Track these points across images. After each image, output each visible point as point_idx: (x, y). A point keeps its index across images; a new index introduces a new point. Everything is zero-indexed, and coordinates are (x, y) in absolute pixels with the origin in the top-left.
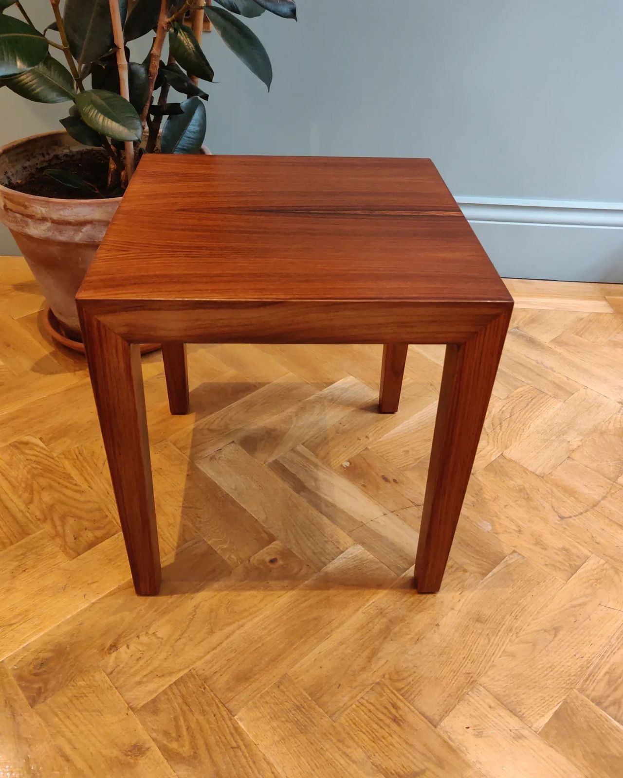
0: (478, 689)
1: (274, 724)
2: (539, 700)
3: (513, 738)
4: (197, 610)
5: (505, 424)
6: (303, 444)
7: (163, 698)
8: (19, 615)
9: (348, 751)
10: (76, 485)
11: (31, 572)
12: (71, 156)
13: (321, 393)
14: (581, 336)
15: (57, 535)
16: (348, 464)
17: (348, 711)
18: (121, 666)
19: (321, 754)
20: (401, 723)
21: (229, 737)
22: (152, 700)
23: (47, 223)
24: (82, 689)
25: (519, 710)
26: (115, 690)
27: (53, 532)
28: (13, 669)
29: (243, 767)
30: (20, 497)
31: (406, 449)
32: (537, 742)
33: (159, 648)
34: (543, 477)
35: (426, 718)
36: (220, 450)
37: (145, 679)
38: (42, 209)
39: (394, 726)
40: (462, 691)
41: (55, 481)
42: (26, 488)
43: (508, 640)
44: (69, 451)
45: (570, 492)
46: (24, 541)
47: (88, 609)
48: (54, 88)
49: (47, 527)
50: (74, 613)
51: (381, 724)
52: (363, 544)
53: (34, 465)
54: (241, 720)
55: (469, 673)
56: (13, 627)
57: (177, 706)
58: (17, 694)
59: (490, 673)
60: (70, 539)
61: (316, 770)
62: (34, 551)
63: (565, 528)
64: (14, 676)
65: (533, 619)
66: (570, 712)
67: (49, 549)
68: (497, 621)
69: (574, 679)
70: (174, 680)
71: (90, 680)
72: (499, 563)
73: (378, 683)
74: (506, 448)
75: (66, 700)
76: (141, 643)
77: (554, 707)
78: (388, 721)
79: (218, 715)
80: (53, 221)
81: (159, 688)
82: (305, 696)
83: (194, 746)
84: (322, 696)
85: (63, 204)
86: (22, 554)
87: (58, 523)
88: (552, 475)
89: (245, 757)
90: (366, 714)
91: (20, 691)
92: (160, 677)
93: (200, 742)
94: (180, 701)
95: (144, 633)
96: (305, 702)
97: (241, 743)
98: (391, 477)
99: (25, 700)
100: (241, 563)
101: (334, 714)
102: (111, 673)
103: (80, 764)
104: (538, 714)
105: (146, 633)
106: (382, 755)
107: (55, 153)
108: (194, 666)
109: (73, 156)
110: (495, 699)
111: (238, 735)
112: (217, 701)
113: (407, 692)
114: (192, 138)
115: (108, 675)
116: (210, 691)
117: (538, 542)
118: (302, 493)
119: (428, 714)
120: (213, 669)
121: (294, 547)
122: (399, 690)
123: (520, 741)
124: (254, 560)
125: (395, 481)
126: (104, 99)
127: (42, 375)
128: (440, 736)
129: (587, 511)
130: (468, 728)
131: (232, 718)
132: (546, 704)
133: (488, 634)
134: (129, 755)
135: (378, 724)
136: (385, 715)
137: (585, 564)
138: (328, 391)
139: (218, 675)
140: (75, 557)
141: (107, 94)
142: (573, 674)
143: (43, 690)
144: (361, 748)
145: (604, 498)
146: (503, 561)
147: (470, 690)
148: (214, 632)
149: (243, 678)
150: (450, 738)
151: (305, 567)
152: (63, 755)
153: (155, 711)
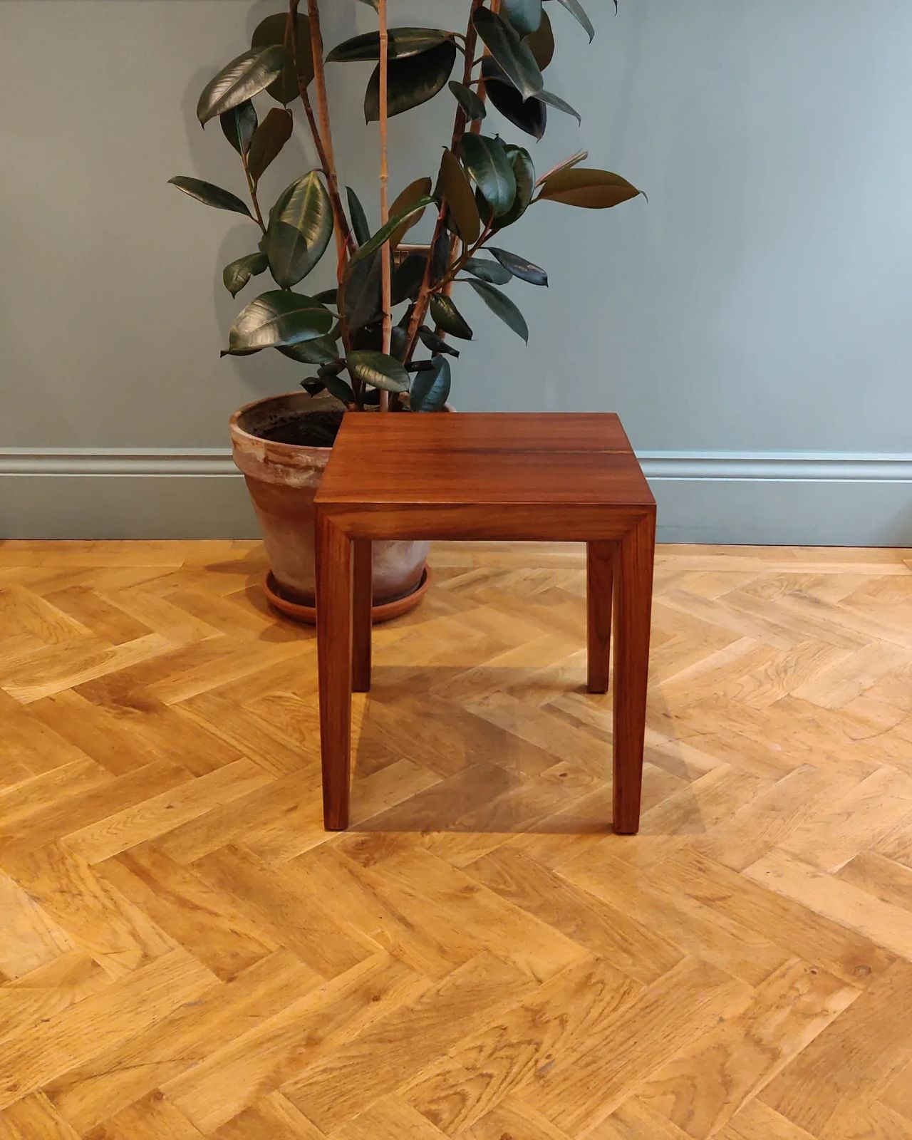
0: (775, 851)
1: (590, 874)
2: (833, 856)
3: (810, 877)
5: (790, 672)
7: (483, 861)
9: (661, 887)
14: (874, 596)
17: (656, 866)
18: (435, 842)
20: (705, 871)
21: (551, 881)
24: (406, 857)
25: (814, 861)
26: (437, 857)
29: (567, 897)
31: (686, 692)
32: (831, 879)
34: (833, 711)
35: (728, 868)
36: (487, 697)
37: (462, 851)
38: (306, 458)
39: (700, 873)
40: (761, 853)
42: (294, 730)
43: (803, 821)
45: (863, 722)
46: (309, 767)
47: (392, 810)
50: (380, 812)
51: (689, 872)
53: (295, 713)
54: (558, 872)
55: (767, 842)
57: (497, 865)
58: (348, 861)
59: (786, 841)
64: (340, 850)
65: (827, 808)
68: (792, 809)
70: (489, 851)
71: (411, 852)
72: (792, 772)
73: (681, 850)
74: (793, 689)
75: (394, 863)
77: (848, 860)
78: (694, 870)
79: (537, 870)
80: (316, 469)
81: (477, 855)
83: (521, 887)
88: (842, 709)
89: (568, 891)
90: (673, 867)
91: (351, 860)
93: (526, 885)
94: (499, 862)
97: (562, 884)
99: (358, 864)
100: (531, 778)
101: (643, 867)
102: (429, 847)
104: (833, 864)
106: (691, 888)
107: (281, 416)
108: (505, 843)
110: (792, 857)
111: (559, 880)
112: (533, 862)
113: (710, 854)
114: (438, 394)
116: (525, 857)
117: (830, 757)
118: (580, 727)
119: (730, 866)
121: (582, 765)
122: (701, 853)
124: (544, 775)
125: (676, 717)
126: (371, 358)
128: (742, 877)
129: (880, 734)
130: (768, 872)
131: (550, 871)
132: (839, 858)
133: (783, 817)
134: (463, 892)
135: (685, 872)
136: (692, 867)
137: (878, 771)
142: (865, 841)
143: (371, 858)
144: (673, 886)
145: (898, 724)
146: (795, 770)
147: (769, 852)
150: (751, 878)
151: (595, 778)
152: (406, 893)
153: (478, 869)
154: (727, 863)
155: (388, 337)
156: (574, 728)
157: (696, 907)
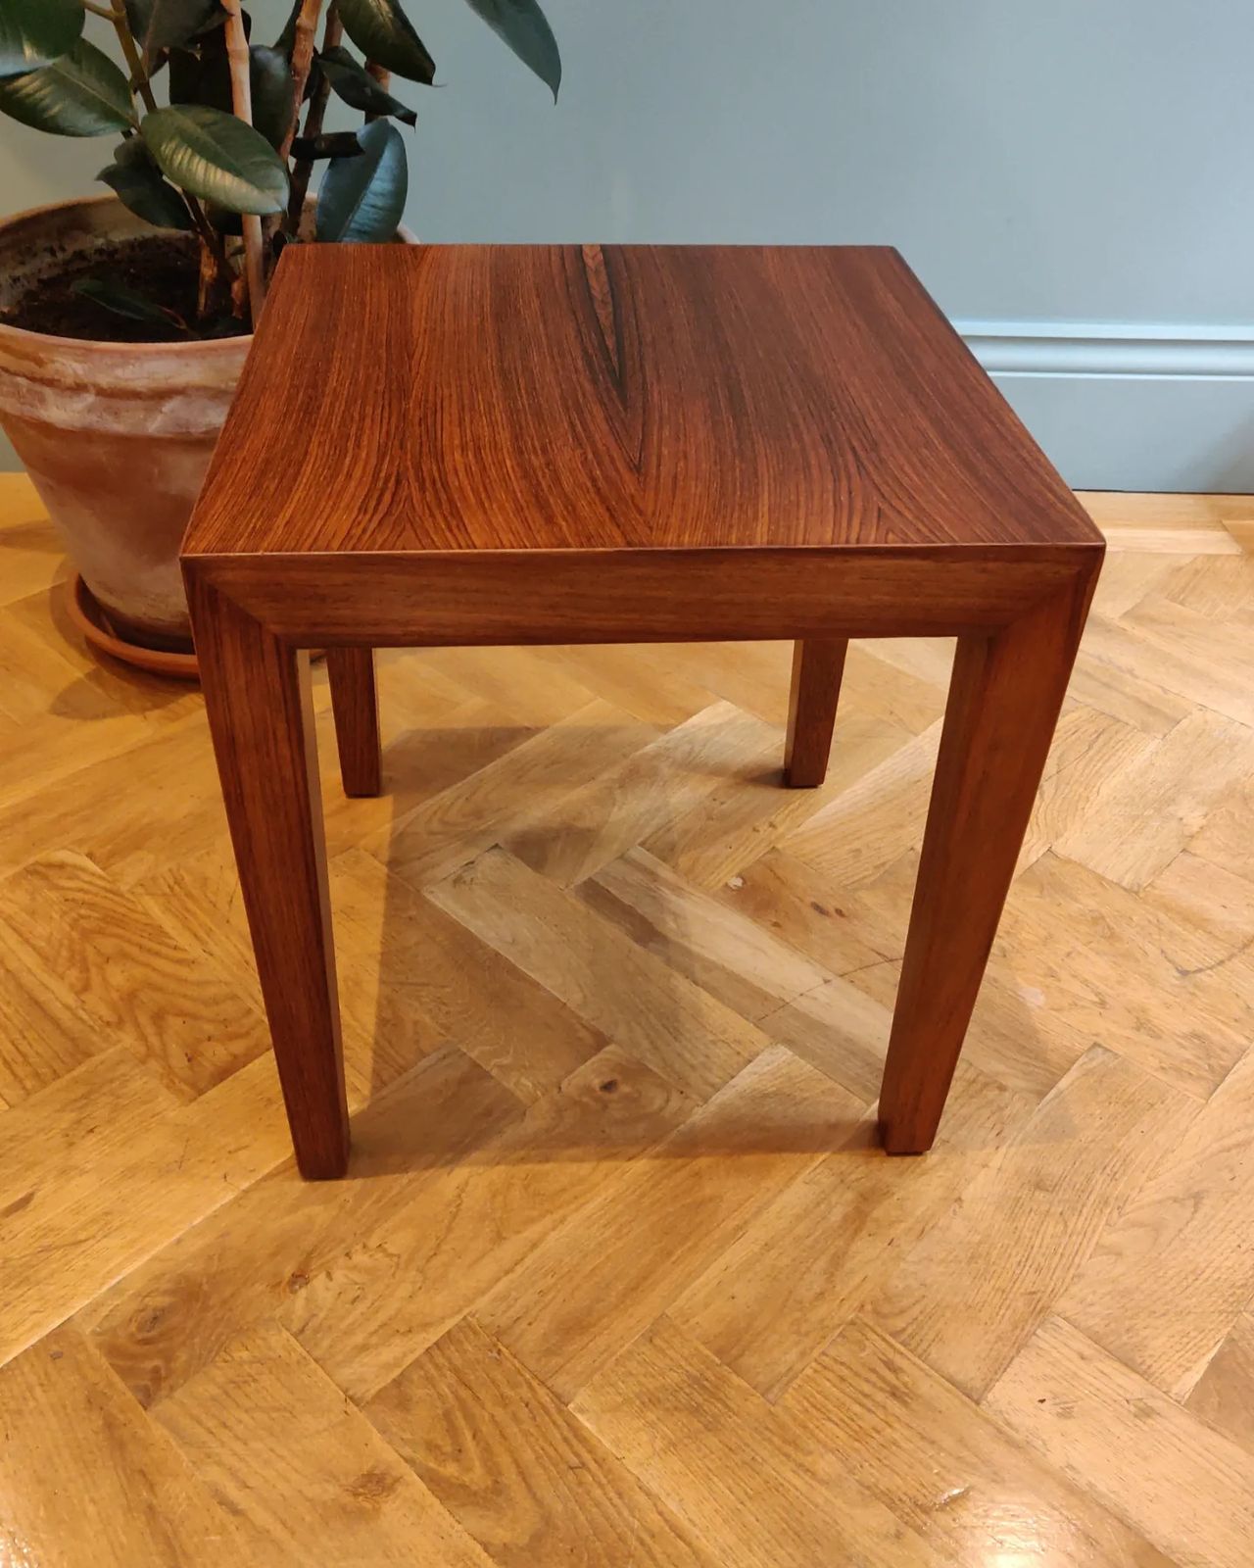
0: (1052, 1323)
1: (651, 1416)
2: (1177, 1339)
3: (1136, 1416)
4: (463, 1195)
5: (1049, 789)
6: (642, 844)
7: (415, 1377)
8: (93, 1221)
9: (808, 1461)
10: (175, 948)
11: (107, 1132)
12: (109, 253)
13: (666, 737)
14: (1182, 603)
15: (150, 1053)
16: (739, 882)
17: (798, 1381)
18: (322, 1315)
19: (753, 1470)
20: (906, 1398)
21: (563, 1448)
22: (394, 1380)
23: (86, 395)
24: (246, 1367)
25: (1139, 1361)
26: (313, 1365)
27: (142, 1049)
28: (94, 1332)
29: (598, 1505)
30: (62, 977)
31: (856, 845)
32: (1183, 1423)
33: (393, 1275)
34: (1137, 893)
35: (958, 1388)
36: (472, 863)
37: (374, 1340)
38: (75, 365)
39: (894, 1406)
40: (1023, 1329)
41: (129, 941)
42: (71, 959)
43: (1103, 1223)
44: (154, 879)
45: (1196, 921)
46: (81, 1069)
47: (237, 1202)
48: (88, 103)
49: (128, 1039)
50: (209, 1212)
51: (869, 1404)
52: (790, 1043)
53: (83, 912)
54: (582, 1411)
55: (1034, 1293)
56: (83, 1247)
57: (446, 1390)
58: (110, 1384)
59: (1074, 1290)
60: (178, 1061)
61: (748, 1504)
62: (105, 1089)
63: (1193, 994)
64: (99, 1346)
65: (1149, 1179)
66: (1241, 1360)
67: (136, 1085)
68: (1078, 1186)
69: (1243, 1293)
70: (434, 1339)
71: (259, 1347)
72: (1069, 1069)
73: (852, 1323)
74: (1058, 836)
75: (214, 1390)
76: (354, 1268)
77: (1209, 1350)
78: (880, 1397)
79: (533, 1403)
80: (101, 392)
81: (405, 1355)
82: (707, 1356)
83: (493, 1470)
84: (741, 1355)
85: (122, 354)
86: (83, 1097)
87: (150, 1030)
88: (1154, 888)
89: (601, 1485)
90: (835, 1386)
91: (116, 1379)
92: (403, 1334)
93: (504, 1460)
94: (451, 1378)
95: (359, 1247)
96: (708, 1368)
97: (587, 1457)
98: (830, 905)
99: (129, 1394)
100: (543, 1095)
101: (769, 1389)
102: (302, 1331)
103: (261, 1517)
104: (1180, 1366)
105: (365, 1246)
106: (875, 1463)
107: (77, 247)
108: (472, 1308)
109: (116, 251)
110: (1090, 1342)
111: (580, 1441)
112: (528, 1376)
113: (912, 1336)
114: (380, 209)
115: (296, 1336)
116: (511, 1358)
117: (1143, 1024)
118: (651, 945)
119: (960, 1377)
120: (512, 1313)
121: (648, 1055)
122: (895, 1334)
123: (1150, 1421)
124: (572, 1084)
125: (839, 912)
126: (203, 126)
127: (76, 722)
128: (987, 1421)
129: (1231, 957)
130: (1042, 1401)
131: (563, 1407)
132: (1191, 1345)
133: (1061, 1214)
134: (360, 1494)
135: (860, 1404)
136: (874, 1385)
137: (1240, 1063)
138: (679, 735)
139: (523, 1325)
140: (195, 1099)
141: (209, 116)
142: (1239, 1284)
143: (163, 1373)
144: (833, 1453)
146: (1076, 1065)
147: (1039, 1327)
148: (505, 1238)
149: (575, 1327)
150: (1008, 1424)
151: (675, 1096)
152: (224, 1502)
153: (403, 1404)
154: (952, 1369)
155: (242, 73)
156: (637, 947)
157: (886, 1537)
